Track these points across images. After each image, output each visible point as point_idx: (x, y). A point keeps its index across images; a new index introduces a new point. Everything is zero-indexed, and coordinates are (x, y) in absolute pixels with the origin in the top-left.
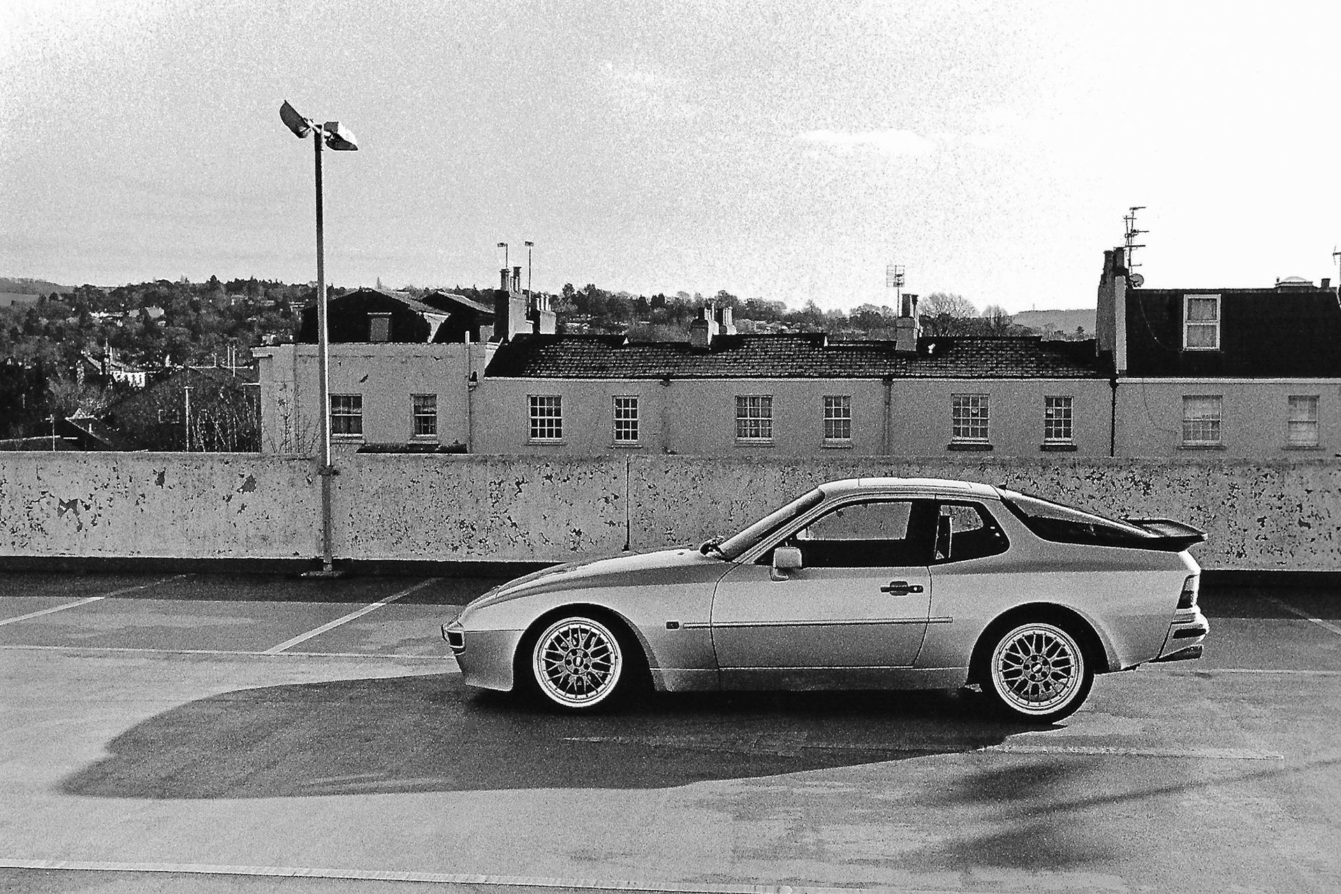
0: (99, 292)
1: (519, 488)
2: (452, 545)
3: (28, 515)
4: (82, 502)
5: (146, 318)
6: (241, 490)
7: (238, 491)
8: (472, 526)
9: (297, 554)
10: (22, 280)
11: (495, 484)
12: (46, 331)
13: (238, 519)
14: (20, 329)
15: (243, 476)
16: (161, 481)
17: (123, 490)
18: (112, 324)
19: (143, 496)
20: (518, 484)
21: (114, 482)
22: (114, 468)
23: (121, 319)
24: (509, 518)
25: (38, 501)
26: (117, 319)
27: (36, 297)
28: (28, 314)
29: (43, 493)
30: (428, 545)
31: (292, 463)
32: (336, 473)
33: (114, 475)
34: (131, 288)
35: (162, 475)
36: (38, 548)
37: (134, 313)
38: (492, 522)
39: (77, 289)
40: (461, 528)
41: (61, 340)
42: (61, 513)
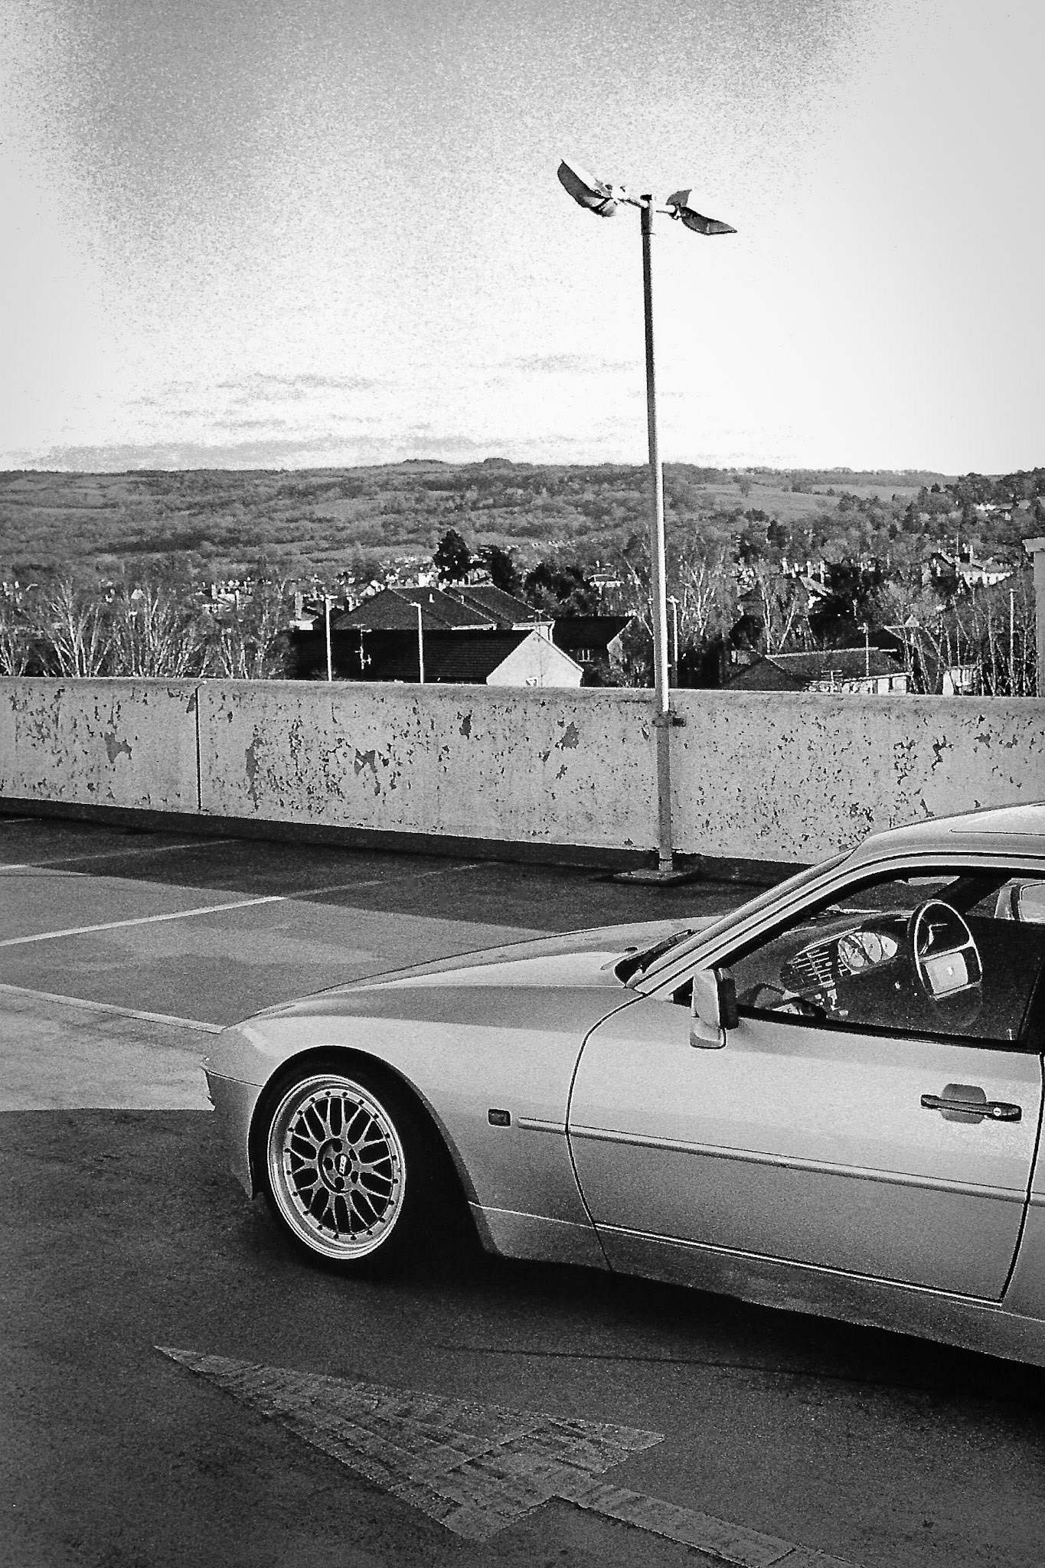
0: (985, 481)
1: (938, 755)
2: (839, 841)
3: (324, 770)
4: (380, 755)
5: (1038, 508)
6: (561, 744)
7: (557, 746)
8: (868, 815)
9: (629, 843)
10: (905, 471)
11: (903, 747)
12: (927, 528)
13: (558, 787)
14: (899, 527)
15: (561, 724)
16: (466, 730)
17: (424, 740)
18: (998, 517)
19: (446, 748)
20: (937, 747)
21: (414, 728)
22: (414, 708)
23: (1009, 511)
24: (923, 804)
25: (334, 751)
26: (1003, 511)
27: (917, 490)
28: (909, 509)
29: (340, 740)
30: (806, 839)
31: (624, 707)
32: (679, 722)
33: (415, 719)
34: (1022, 475)
35: (467, 720)
36: (335, 815)
37: (1025, 505)
38: (897, 808)
39: (961, 479)
40: (852, 816)
41: (942, 538)
42: (358, 769)
